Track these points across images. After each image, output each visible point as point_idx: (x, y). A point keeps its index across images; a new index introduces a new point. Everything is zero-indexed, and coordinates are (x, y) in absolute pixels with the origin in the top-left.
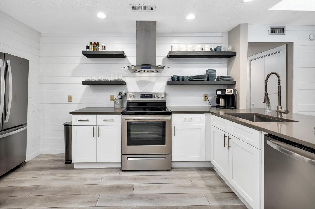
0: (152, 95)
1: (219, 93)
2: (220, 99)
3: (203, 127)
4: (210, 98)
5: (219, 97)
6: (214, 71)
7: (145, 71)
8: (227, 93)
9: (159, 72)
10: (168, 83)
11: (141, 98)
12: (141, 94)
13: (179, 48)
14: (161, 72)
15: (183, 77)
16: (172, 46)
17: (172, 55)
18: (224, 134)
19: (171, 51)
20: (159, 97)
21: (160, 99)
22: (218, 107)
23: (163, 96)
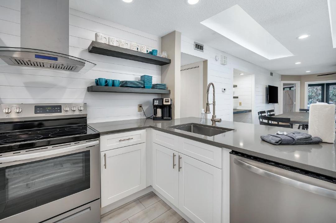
0: (60, 107)
1: (156, 103)
2: (157, 109)
3: (143, 147)
4: (145, 108)
5: (156, 107)
6: (150, 78)
7: (45, 66)
8: (165, 103)
9: (74, 71)
10: (90, 89)
11: (36, 113)
12: (35, 107)
13: (107, 39)
14: (78, 71)
15: (113, 81)
16: (96, 34)
17: (96, 46)
18: (174, 154)
19: (94, 40)
20: (74, 110)
21: (77, 113)
22: (155, 119)
23: (82, 109)
